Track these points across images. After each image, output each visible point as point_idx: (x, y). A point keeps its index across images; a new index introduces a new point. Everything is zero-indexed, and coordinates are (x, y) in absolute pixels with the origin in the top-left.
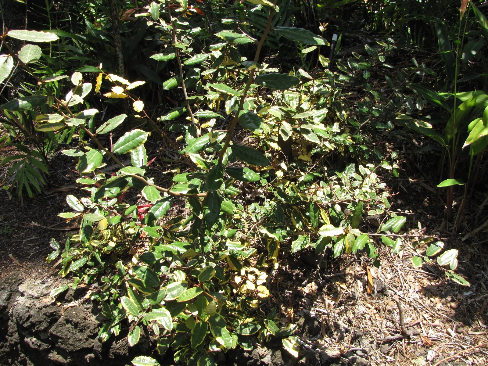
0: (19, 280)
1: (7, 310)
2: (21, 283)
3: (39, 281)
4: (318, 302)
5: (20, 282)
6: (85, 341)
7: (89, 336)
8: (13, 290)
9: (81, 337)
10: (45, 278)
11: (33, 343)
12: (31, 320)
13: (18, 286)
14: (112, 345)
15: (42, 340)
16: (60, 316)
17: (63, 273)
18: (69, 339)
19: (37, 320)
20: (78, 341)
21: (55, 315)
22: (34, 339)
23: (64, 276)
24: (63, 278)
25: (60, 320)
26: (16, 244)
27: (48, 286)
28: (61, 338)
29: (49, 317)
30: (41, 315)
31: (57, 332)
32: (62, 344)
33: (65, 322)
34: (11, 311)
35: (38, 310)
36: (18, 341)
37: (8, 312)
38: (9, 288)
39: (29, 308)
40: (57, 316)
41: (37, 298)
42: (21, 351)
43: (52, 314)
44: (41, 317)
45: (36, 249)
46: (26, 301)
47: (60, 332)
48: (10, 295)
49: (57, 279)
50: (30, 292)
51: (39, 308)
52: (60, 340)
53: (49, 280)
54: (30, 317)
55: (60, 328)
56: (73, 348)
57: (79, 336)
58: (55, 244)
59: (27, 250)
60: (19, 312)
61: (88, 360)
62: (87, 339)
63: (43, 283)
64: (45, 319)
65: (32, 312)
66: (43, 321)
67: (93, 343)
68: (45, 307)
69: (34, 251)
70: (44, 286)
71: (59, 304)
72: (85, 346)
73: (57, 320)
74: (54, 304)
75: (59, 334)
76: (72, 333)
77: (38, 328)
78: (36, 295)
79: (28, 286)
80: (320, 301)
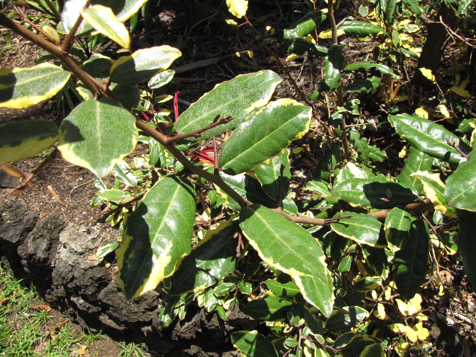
0: (60, 225)
1: (49, 262)
2: (62, 229)
3: (83, 229)
4: (455, 301)
5: (61, 227)
6: (141, 314)
7: (146, 309)
8: (52, 237)
9: (136, 310)
10: (90, 224)
11: (81, 305)
12: (75, 281)
13: (59, 233)
14: (175, 327)
15: (90, 303)
16: (110, 280)
17: (112, 222)
18: (122, 309)
19: (82, 283)
20: (133, 313)
21: (104, 279)
22: (82, 301)
23: (113, 224)
24: (113, 227)
25: (110, 286)
26: (57, 171)
27: (93, 239)
28: (112, 306)
29: (96, 281)
30: (87, 278)
31: (108, 300)
32: (114, 312)
33: (116, 290)
34: (53, 263)
35: (83, 271)
36: (65, 296)
37: (50, 264)
38: (48, 236)
39: (72, 266)
40: (106, 281)
41: (81, 254)
42: (69, 305)
43: (100, 279)
44: (86, 281)
45: (79, 181)
46: (69, 257)
47: (111, 300)
48: (51, 244)
49: (105, 228)
50: (73, 246)
51: (84, 269)
52: (111, 308)
53: (95, 228)
54: (73, 278)
55: (110, 296)
56: (127, 319)
57: (134, 307)
58: (101, 183)
59: (69, 182)
60: (61, 270)
61: (145, 333)
62: (144, 312)
63: (89, 232)
64: (92, 284)
65: (76, 274)
66: (89, 286)
67: (152, 317)
68: (92, 268)
69: (76, 183)
70: (90, 237)
71: (108, 265)
72: (141, 320)
73: (106, 285)
74: (102, 264)
75: (110, 302)
76: (126, 303)
77: (84, 291)
78: (80, 250)
79: (70, 235)
80: (458, 300)
